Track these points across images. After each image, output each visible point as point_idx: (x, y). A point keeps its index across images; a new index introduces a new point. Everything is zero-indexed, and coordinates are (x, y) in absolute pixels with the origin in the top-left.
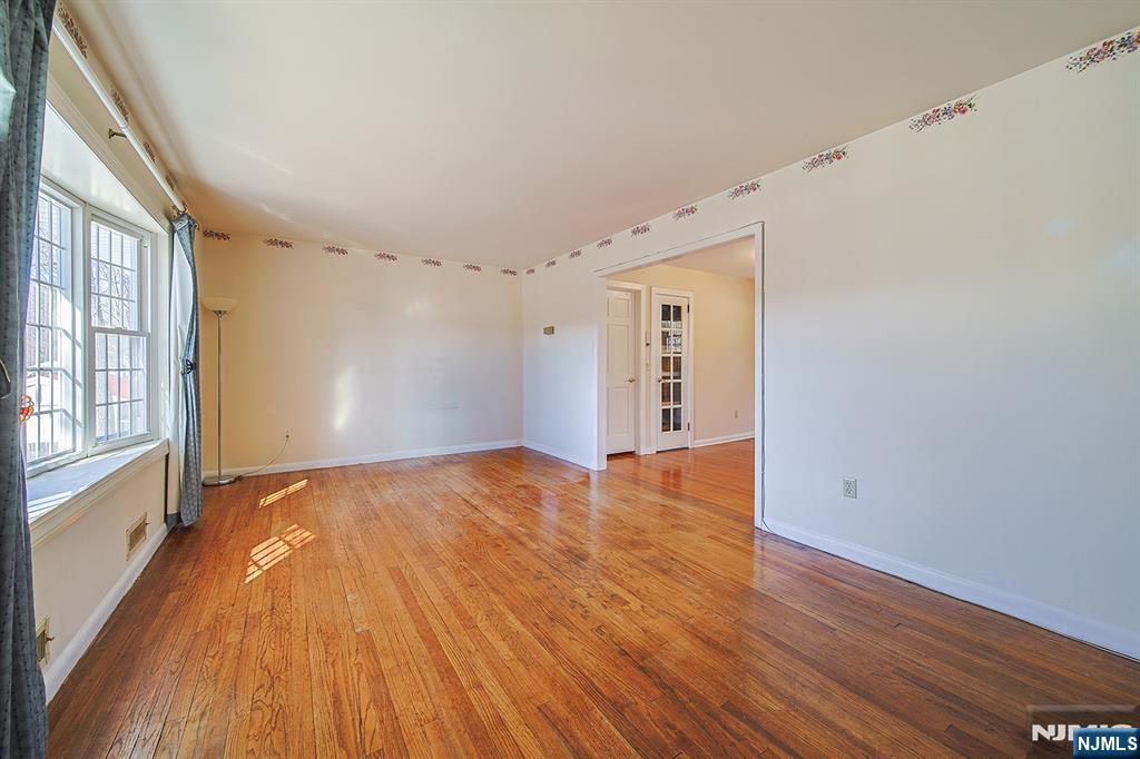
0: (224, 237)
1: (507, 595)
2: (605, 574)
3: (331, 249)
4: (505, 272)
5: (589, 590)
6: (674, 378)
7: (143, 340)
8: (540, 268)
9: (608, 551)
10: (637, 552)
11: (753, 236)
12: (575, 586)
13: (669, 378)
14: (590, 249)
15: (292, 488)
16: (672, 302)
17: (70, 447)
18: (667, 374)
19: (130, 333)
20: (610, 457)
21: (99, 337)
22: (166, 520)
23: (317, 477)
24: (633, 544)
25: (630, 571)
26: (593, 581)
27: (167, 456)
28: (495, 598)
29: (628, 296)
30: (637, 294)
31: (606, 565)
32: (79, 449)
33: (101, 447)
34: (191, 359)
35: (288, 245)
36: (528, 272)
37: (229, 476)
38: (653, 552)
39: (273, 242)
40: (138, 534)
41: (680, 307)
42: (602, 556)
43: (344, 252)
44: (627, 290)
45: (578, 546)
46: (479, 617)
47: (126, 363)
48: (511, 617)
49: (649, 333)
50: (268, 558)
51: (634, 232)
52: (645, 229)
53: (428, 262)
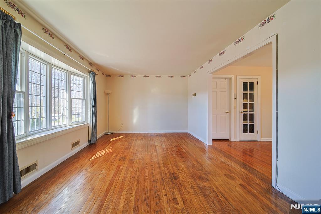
0: (110, 76)
1: (139, 185)
2: (179, 188)
3: (132, 76)
4: (182, 77)
5: (168, 192)
6: (249, 112)
7: (84, 100)
8: (192, 74)
9: (187, 178)
10: (199, 182)
11: (271, 43)
12: (164, 189)
13: (247, 112)
14: (206, 65)
15: (120, 137)
16: (248, 81)
17: (66, 123)
18: (245, 110)
19: (81, 99)
20: (213, 140)
21: (73, 100)
22: (88, 141)
23: (127, 135)
24: (200, 178)
25: (190, 190)
26: (172, 189)
27: (89, 127)
28: (135, 184)
29: (226, 80)
30: (230, 79)
31: (183, 184)
32: (68, 124)
33: (72, 124)
34: (93, 105)
35: (123, 76)
36: (189, 76)
37: (110, 132)
38: (207, 184)
39: (119, 76)
40: (76, 144)
41: (253, 83)
42: (184, 180)
43: (135, 76)
44: (225, 78)
45: (177, 172)
46: (126, 190)
47: (80, 106)
48: (134, 194)
49: (236, 94)
50: (98, 155)
51: (220, 55)
52: (224, 52)
53: (157, 76)
